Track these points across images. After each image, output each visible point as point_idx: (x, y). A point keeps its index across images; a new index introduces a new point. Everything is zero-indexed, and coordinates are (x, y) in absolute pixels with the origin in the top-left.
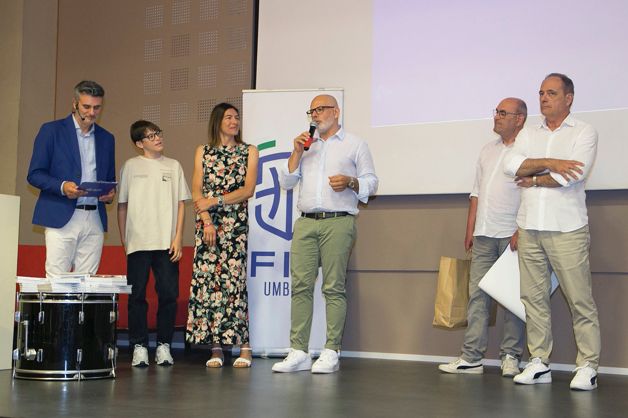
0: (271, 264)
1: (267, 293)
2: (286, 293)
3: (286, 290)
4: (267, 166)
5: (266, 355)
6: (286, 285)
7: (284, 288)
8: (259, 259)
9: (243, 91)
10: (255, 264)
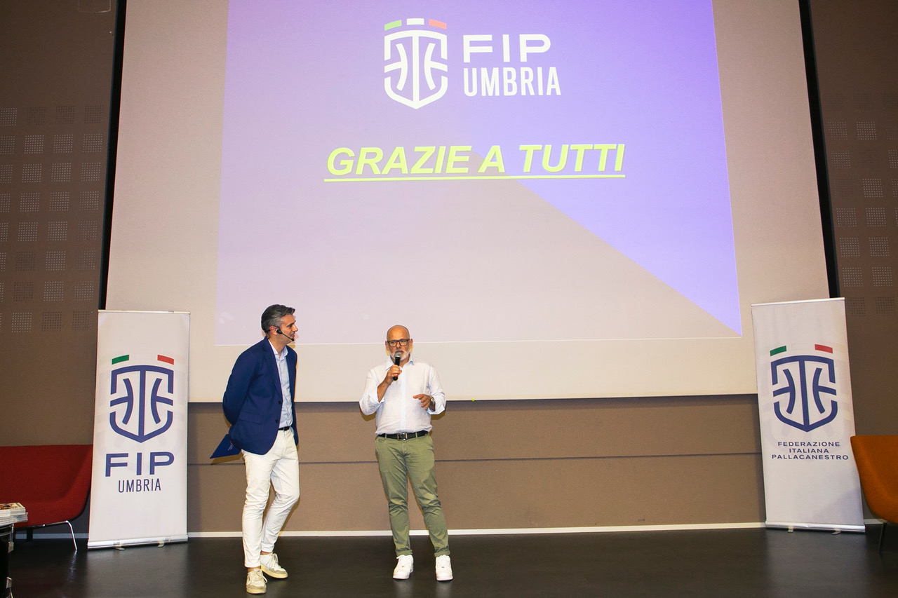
0: (125, 464)
1: (121, 490)
2: (139, 489)
3: (139, 487)
4: (121, 378)
5: (120, 545)
6: (139, 482)
7: (137, 485)
8: (113, 460)
9: (99, 311)
10: (109, 465)
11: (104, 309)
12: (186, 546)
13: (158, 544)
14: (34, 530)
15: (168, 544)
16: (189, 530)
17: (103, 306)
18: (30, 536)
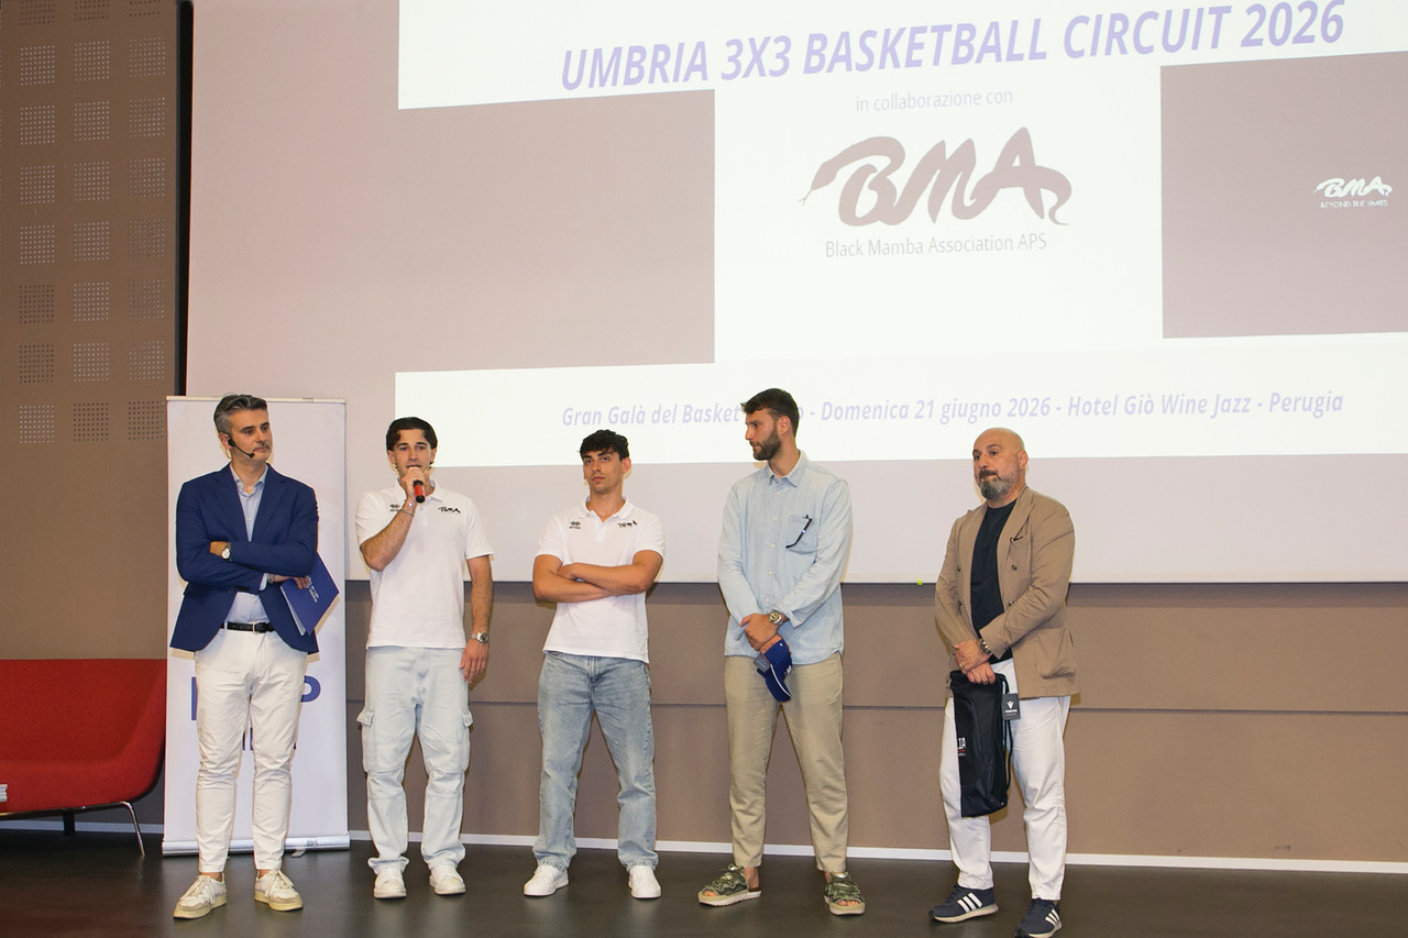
11: (184, 394)
12: (345, 858)
13: (294, 851)
14: (76, 816)
15: (312, 852)
16: (350, 827)
17: (181, 391)
18: (69, 825)
